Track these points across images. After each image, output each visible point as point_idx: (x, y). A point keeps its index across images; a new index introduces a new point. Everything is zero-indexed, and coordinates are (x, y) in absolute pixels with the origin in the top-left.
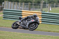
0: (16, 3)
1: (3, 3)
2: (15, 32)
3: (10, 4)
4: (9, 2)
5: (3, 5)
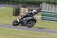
0: (54, 5)
1: (41, 5)
2: (53, 34)
3: (48, 6)
4: (47, 4)
5: (41, 6)
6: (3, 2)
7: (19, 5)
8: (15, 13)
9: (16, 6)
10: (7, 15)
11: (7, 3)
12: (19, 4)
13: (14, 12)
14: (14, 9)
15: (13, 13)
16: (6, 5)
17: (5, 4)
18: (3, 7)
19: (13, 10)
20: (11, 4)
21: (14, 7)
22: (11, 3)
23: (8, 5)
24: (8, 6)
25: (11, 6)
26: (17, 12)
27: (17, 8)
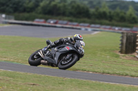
6: (97, 21)
7: (134, 29)
8: (126, 47)
9: (128, 29)
10: (105, 51)
11: (107, 22)
12: (135, 25)
13: (122, 44)
14: (122, 37)
15: (121, 47)
16: (103, 26)
17: (101, 24)
18: (96, 32)
19: (122, 40)
20: (117, 26)
21: (122, 33)
22: (116, 23)
23: (108, 27)
24: (110, 29)
25: (117, 29)
26: (130, 43)
27: (129, 34)
